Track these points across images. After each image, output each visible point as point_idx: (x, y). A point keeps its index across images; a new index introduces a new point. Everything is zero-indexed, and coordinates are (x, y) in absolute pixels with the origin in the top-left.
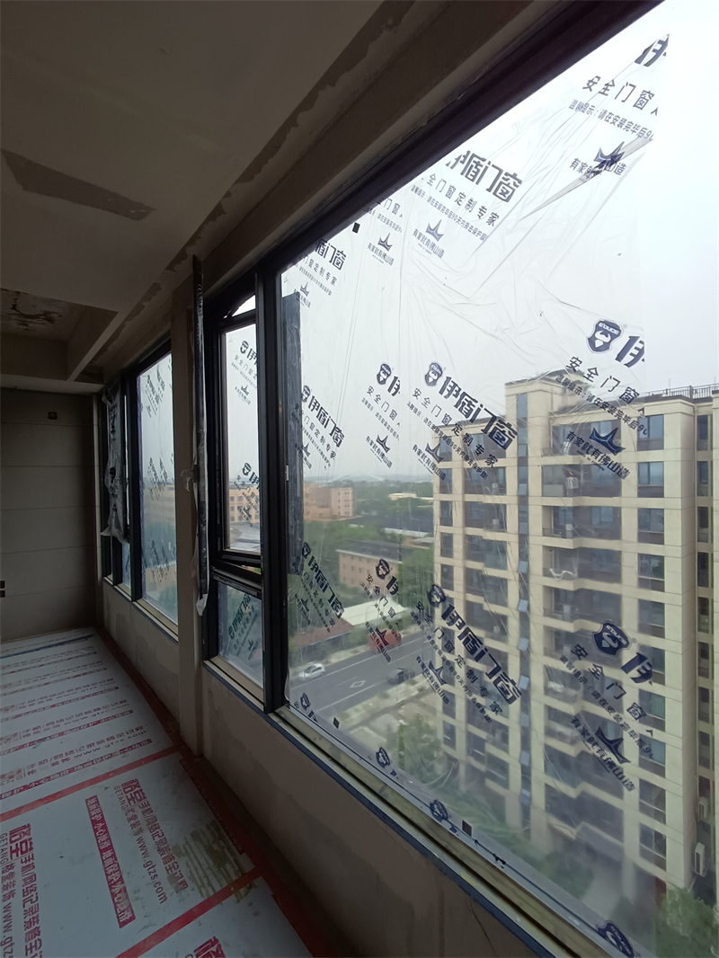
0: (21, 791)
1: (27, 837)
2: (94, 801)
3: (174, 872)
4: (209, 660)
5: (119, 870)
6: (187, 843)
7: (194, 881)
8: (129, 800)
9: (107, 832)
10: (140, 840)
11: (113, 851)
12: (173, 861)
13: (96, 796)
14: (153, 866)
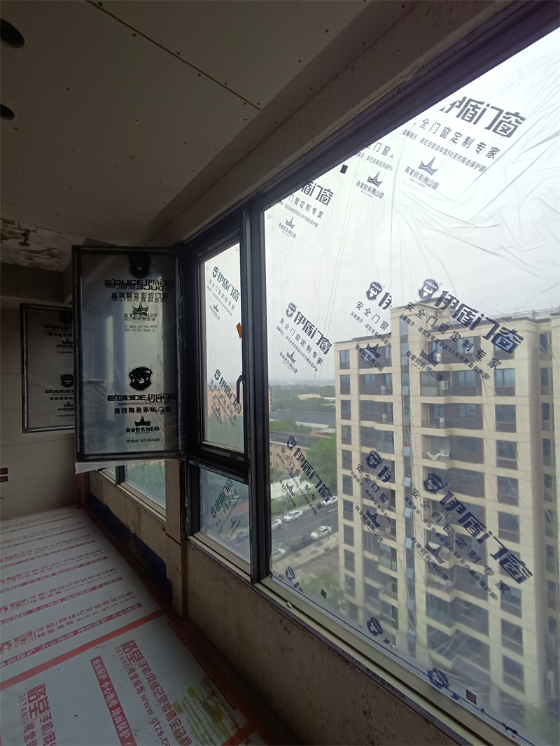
0: (33, 653)
1: (42, 697)
2: (98, 661)
3: (178, 728)
4: (192, 535)
5: (128, 727)
6: (185, 699)
7: (197, 736)
8: (129, 660)
9: (113, 690)
10: (143, 698)
11: (121, 709)
12: (175, 718)
13: (99, 657)
14: (159, 723)
